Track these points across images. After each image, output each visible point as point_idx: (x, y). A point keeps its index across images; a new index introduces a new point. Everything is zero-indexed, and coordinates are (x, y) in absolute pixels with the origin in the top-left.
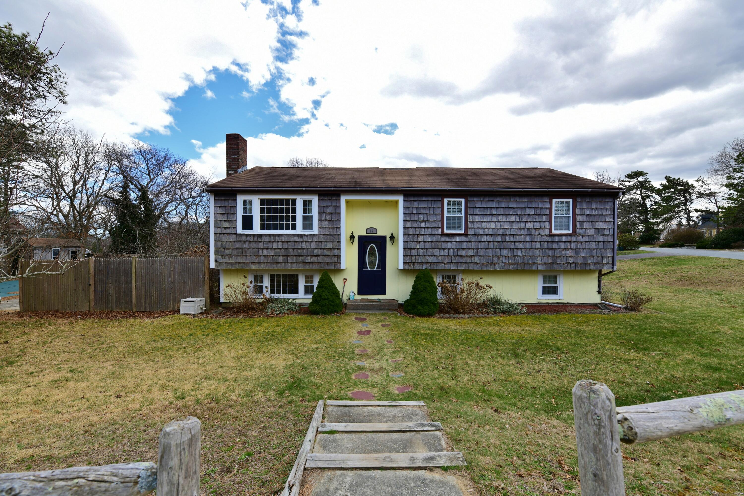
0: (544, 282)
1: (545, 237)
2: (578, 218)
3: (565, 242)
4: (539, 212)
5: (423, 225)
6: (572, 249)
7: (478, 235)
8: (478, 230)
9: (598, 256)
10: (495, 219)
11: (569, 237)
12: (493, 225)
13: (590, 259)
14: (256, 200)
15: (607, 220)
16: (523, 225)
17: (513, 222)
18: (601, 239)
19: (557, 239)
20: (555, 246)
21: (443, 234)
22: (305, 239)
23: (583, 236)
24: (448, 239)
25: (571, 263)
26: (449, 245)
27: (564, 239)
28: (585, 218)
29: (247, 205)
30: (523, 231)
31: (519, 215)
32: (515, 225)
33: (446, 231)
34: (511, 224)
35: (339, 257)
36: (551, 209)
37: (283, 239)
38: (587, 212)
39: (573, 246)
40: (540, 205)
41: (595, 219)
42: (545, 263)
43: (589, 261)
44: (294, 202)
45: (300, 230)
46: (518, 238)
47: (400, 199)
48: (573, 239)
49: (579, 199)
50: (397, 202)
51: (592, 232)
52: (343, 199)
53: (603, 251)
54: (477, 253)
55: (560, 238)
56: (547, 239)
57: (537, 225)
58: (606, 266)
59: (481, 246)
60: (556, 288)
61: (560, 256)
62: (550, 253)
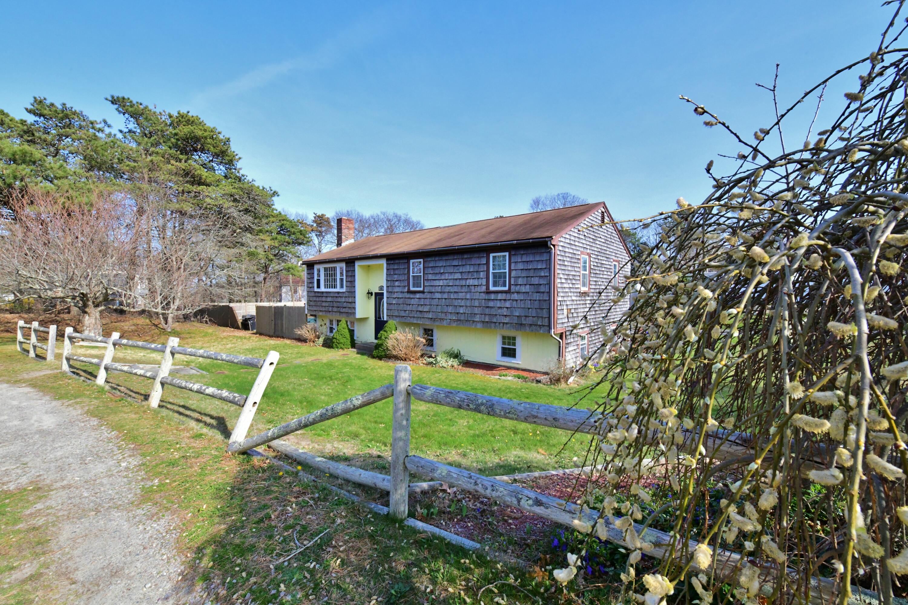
0: (504, 343)
1: (482, 294)
2: (513, 274)
3: (500, 300)
4: (476, 268)
5: (397, 284)
6: (507, 308)
7: (431, 292)
8: (431, 288)
9: (533, 317)
10: (443, 277)
11: (504, 295)
12: (441, 283)
13: (525, 320)
14: (322, 267)
15: (543, 275)
16: (463, 283)
17: (456, 279)
18: (537, 296)
19: (493, 296)
20: (491, 304)
21: (409, 292)
22: (340, 295)
23: (518, 293)
24: (412, 296)
25: (506, 323)
26: (413, 302)
27: (500, 296)
28: (519, 273)
29: (319, 271)
30: (464, 288)
31: (461, 273)
32: (457, 283)
33: (412, 289)
34: (455, 281)
35: (354, 308)
36: (488, 264)
37: (332, 295)
38: (520, 266)
39: (508, 304)
40: (478, 262)
41: (531, 273)
42: (483, 322)
43: (524, 322)
44: (335, 269)
45: (338, 289)
46: (461, 295)
47: (383, 262)
48: (508, 296)
49: (513, 253)
50: (383, 264)
51: (527, 288)
52: (357, 264)
53: (538, 310)
54: (430, 309)
55: (496, 294)
56: (483, 296)
57: (476, 282)
58: (542, 329)
59: (435, 302)
60: (514, 350)
61: (496, 315)
62: (487, 311)
